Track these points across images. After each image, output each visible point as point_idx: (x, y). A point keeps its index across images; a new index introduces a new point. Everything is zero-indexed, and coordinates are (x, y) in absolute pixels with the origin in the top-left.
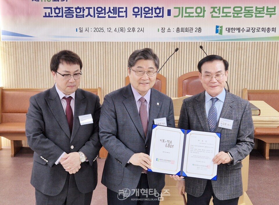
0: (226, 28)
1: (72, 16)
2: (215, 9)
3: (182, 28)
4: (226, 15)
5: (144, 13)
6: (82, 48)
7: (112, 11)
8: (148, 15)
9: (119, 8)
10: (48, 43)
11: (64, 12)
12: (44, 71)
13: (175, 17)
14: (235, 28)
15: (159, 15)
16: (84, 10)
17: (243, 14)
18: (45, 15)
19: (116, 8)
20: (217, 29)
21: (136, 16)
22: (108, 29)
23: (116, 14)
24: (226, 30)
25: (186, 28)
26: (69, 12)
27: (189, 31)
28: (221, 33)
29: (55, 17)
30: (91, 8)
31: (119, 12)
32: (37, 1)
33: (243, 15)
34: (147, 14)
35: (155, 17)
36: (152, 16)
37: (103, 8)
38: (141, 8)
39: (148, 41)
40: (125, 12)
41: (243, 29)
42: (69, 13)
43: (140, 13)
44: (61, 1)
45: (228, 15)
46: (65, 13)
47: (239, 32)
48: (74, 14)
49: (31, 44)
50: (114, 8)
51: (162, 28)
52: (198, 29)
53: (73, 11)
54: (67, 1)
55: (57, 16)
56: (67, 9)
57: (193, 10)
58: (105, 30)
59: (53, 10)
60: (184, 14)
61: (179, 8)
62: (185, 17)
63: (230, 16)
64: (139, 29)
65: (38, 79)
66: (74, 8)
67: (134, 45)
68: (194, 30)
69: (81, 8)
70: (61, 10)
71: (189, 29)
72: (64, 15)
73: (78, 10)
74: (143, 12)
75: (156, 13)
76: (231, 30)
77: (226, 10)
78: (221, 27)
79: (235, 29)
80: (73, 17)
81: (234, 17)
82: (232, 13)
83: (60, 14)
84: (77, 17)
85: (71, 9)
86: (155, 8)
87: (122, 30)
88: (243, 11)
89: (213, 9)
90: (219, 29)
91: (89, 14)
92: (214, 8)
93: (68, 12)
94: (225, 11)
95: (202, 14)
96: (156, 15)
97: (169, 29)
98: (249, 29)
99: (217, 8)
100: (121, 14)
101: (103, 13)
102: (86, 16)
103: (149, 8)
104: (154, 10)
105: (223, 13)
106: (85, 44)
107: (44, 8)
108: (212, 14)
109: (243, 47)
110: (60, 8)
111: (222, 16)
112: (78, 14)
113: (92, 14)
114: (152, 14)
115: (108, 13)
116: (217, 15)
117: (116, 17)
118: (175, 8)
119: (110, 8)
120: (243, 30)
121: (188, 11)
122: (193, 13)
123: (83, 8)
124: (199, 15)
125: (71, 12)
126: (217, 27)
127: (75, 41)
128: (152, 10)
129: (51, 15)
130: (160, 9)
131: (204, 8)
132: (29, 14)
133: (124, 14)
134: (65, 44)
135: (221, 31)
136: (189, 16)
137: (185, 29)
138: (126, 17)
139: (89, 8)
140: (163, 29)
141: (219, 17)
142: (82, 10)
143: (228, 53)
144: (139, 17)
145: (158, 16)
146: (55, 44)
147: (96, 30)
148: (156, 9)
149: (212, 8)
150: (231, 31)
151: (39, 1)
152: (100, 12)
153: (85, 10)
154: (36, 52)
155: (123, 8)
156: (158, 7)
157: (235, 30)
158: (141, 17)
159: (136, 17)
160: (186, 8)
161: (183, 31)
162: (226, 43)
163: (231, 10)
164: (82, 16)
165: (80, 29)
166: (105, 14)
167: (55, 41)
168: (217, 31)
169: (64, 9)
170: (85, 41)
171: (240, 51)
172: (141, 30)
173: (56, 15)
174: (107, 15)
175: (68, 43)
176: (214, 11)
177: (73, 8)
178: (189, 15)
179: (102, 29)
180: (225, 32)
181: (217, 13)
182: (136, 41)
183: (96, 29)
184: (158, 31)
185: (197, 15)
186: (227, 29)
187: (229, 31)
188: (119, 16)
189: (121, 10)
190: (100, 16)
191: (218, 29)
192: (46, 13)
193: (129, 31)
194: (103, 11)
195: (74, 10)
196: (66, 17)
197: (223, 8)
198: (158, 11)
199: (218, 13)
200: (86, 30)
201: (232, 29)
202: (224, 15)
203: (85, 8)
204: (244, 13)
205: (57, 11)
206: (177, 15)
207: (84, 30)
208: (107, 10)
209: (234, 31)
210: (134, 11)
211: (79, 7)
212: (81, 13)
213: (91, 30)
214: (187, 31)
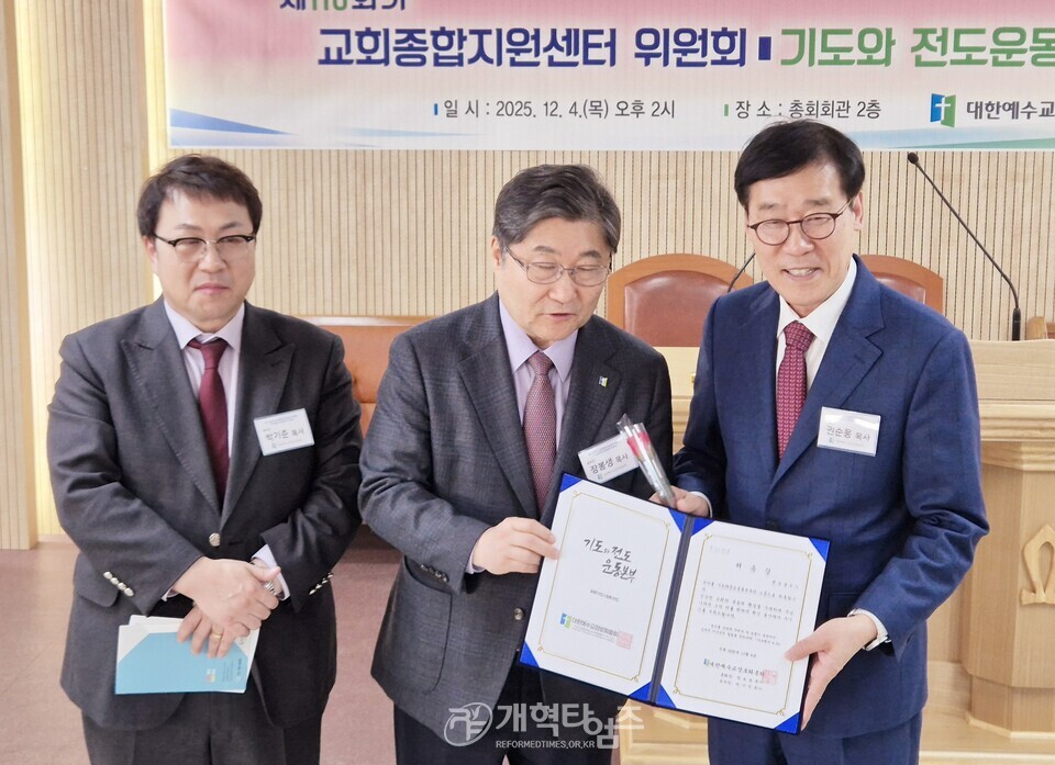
0: (969, 104)
1: (419, 60)
2: (929, 35)
3: (810, 104)
4: (969, 57)
5: (675, 51)
6: (455, 170)
7: (563, 44)
8: (690, 58)
9: (586, 33)
10: (334, 154)
11: (392, 44)
12: (319, 252)
13: (784, 62)
14: (1001, 104)
15: (730, 57)
16: (462, 39)
17: (1030, 54)
18: (323, 57)
19: (577, 31)
20: (937, 105)
21: (647, 59)
22: (546, 105)
23: (576, 53)
24: (968, 111)
25: (826, 104)
26: (411, 45)
27: (836, 113)
28: (949, 121)
29: (360, 62)
30: (489, 32)
31: (587, 46)
32: (298, 8)
33: (1027, 57)
34: (685, 53)
35: (714, 62)
36: (703, 60)
37: (532, 33)
38: (666, 32)
39: (691, 149)
40: (607, 45)
41: (1029, 105)
42: (410, 48)
43: (660, 49)
44: (384, 7)
45: (976, 56)
46: (396, 49)
47: (1015, 116)
48: (429, 55)
49: (274, 159)
50: (569, 31)
51: (741, 103)
52: (867, 106)
53: (424, 42)
54: (403, 7)
55: (369, 61)
56: (404, 36)
57: (851, 41)
58: (538, 108)
59: (354, 40)
60: (819, 55)
61: (801, 33)
62: (822, 62)
63: (984, 62)
64: (656, 105)
65: (294, 280)
66: (428, 33)
67: (638, 163)
68: (855, 109)
69: (453, 33)
70: (381, 39)
71: (836, 107)
72: (393, 55)
73: (443, 41)
74: (672, 45)
75: (717, 49)
76: (987, 109)
77: (965, 41)
78: (951, 100)
79: (998, 107)
80: (424, 62)
81: (996, 63)
82: (988, 50)
83: (379, 55)
84: (437, 64)
85: (418, 36)
86: (713, 34)
87: (596, 108)
88: (1029, 43)
89: (920, 36)
90: (943, 105)
91: (481, 53)
92: (925, 32)
93: (406, 45)
94: (962, 44)
95: (880, 55)
96: (718, 57)
97: (764, 105)
98: (1049, 106)
99: (933, 31)
100: (594, 54)
101: (529, 51)
102: (471, 61)
103: (692, 32)
104: (710, 40)
105: (957, 48)
106: (464, 157)
107: (324, 32)
108: (918, 53)
109: (1029, 171)
110: (378, 33)
111: (953, 62)
112: (442, 53)
113: (491, 52)
114: (704, 54)
115: (546, 50)
116: (936, 56)
117: (575, 64)
118: (785, 32)
119: (554, 32)
120: (1029, 110)
121: (833, 41)
122: (849, 50)
123: (460, 31)
124: (870, 58)
125: (416, 45)
126: (936, 99)
127: (429, 148)
128: (704, 37)
129: (345, 57)
130: (732, 35)
131: (889, 31)
132: (267, 54)
133: (604, 53)
134: (394, 160)
135: (950, 113)
136: (837, 61)
137: (821, 107)
138: (613, 63)
139: (481, 33)
140: (744, 105)
141: (942, 64)
142: (455, 38)
143: (974, 191)
144: (657, 62)
145: (724, 62)
146: (360, 158)
147: (505, 108)
148: (717, 35)
149: (916, 31)
150: (985, 113)
151: (304, 7)
152: (519, 46)
153: (465, 38)
154: (292, 186)
155: (600, 32)
156: (725, 29)
157: (1001, 109)
158: (666, 63)
159: (647, 63)
160: (825, 33)
161: (815, 112)
162: (966, 158)
163: (986, 40)
164: (456, 61)
165: (448, 105)
166: (537, 54)
167: (358, 148)
168: (935, 115)
169: (393, 37)
170: (464, 148)
171: (1019, 185)
172: (666, 108)
173: (363, 56)
174: (543, 58)
175: (403, 156)
176: (924, 43)
177: (423, 31)
178: (837, 57)
179: (528, 105)
180: (963, 119)
181: (933, 49)
182: (646, 149)
183: (504, 106)
184: (726, 114)
185: (864, 56)
186: (973, 108)
187: (978, 112)
188: (587, 61)
189: (593, 39)
190: (518, 59)
191: (940, 109)
192: (328, 50)
193: (620, 112)
194: (531, 44)
195: (428, 38)
196: (399, 62)
197: (958, 33)
198: (724, 43)
199: (939, 49)
200: (470, 108)
201: (988, 105)
202: (962, 56)
203: (466, 33)
204: (1032, 49)
205: (368, 42)
206: (793, 55)
207: (463, 108)
208: (545, 41)
209: (998, 113)
210: (639, 44)
211: (447, 29)
212: (454, 51)
213: (489, 109)
214: (830, 112)
